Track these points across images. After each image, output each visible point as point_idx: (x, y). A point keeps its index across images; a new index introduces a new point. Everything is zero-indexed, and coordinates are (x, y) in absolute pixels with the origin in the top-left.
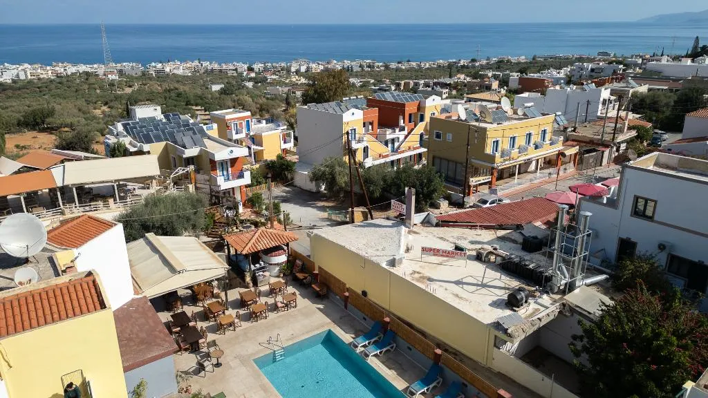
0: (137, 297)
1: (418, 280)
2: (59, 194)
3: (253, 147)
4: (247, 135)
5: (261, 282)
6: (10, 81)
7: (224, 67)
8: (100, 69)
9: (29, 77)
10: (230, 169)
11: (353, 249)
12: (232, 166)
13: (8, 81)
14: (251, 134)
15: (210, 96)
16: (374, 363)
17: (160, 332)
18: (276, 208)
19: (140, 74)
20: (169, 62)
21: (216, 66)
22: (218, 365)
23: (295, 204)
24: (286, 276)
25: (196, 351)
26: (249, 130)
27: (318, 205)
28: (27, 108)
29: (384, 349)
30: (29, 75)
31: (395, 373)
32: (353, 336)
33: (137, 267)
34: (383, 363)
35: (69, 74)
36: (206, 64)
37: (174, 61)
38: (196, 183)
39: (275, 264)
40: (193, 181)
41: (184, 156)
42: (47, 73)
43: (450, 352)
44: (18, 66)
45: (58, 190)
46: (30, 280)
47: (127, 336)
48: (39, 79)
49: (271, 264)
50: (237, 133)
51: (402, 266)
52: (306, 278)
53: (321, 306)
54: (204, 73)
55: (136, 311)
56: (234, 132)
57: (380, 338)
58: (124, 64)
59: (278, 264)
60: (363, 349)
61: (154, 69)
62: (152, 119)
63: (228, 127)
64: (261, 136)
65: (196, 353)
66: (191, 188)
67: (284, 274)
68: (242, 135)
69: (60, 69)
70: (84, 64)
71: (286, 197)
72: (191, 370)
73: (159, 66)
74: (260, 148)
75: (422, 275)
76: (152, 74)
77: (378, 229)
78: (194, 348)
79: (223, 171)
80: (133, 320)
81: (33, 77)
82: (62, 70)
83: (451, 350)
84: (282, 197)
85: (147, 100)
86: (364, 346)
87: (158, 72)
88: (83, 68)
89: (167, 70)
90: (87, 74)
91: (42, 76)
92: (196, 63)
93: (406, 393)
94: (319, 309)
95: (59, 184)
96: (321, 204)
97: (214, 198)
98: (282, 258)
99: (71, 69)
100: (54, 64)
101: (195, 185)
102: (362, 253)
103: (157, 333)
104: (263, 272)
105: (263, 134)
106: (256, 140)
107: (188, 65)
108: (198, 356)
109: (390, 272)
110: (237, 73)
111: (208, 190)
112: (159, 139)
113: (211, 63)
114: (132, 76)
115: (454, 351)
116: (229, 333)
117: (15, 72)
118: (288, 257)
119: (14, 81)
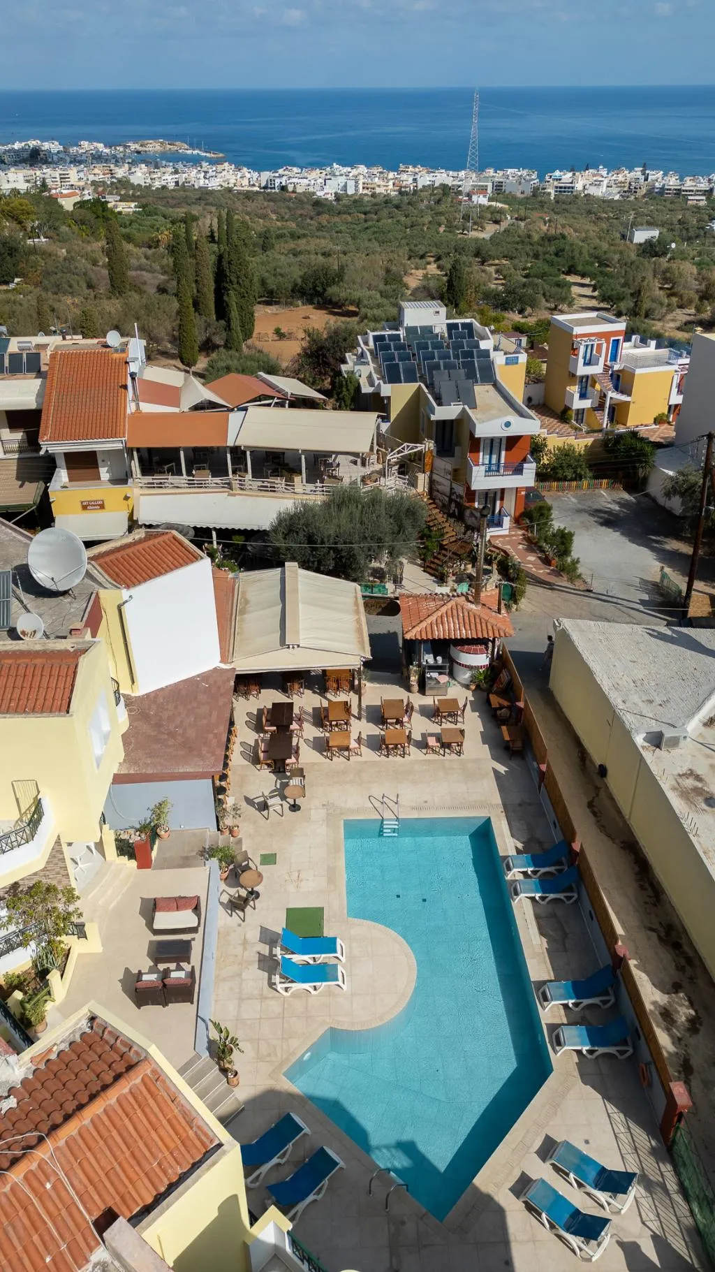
0: (223, 666)
1: (685, 794)
2: (229, 456)
3: (612, 394)
4: (606, 368)
5: (431, 688)
6: (331, 198)
7: (689, 184)
8: (465, 179)
9: (361, 191)
10: (503, 453)
11: (606, 685)
12: (507, 449)
13: (329, 197)
14: (616, 367)
15: (617, 257)
16: (523, 909)
17: (216, 736)
18: (563, 543)
19: (529, 192)
20: (587, 169)
21: (672, 181)
22: (295, 808)
23: (623, 534)
24: (481, 689)
25: (279, 772)
26: (614, 358)
27: (668, 547)
28: (321, 258)
29: (552, 896)
30: (361, 186)
31: (546, 945)
32: (520, 846)
33: (249, 615)
34: (537, 917)
35: (420, 187)
36: (656, 177)
37: (597, 168)
38: (432, 472)
39: (466, 666)
40: (428, 468)
41: (433, 418)
42: (385, 184)
43: (683, 953)
44: (349, 169)
45: (228, 451)
46: (35, 632)
47: (172, 727)
48: (374, 195)
49: (460, 664)
50: (585, 364)
51: (675, 752)
52: (501, 707)
53: (502, 769)
54: (644, 196)
55: (206, 691)
56: (581, 361)
57: (560, 871)
58: (510, 171)
59: (470, 668)
60: (520, 877)
61: (556, 183)
62: (428, 330)
63: (574, 350)
64: (633, 375)
65: (280, 775)
66: (422, 479)
67: (478, 687)
68: (597, 369)
69: (407, 179)
70: (447, 169)
71: (616, 515)
72: (256, 801)
73: (567, 177)
74: (624, 398)
75: (700, 785)
76: (549, 194)
77: (689, 653)
78: (279, 767)
79: (491, 454)
80: (195, 704)
81: (366, 192)
82: (411, 180)
83: (686, 948)
84: (610, 512)
85: (504, 257)
86: (525, 874)
87: (560, 190)
88: (442, 177)
89: (579, 186)
90: (444, 187)
91: (378, 190)
92: (637, 173)
93: (538, 989)
94: (496, 772)
95: (230, 443)
96: (673, 545)
97: (453, 505)
98: (481, 660)
99: (425, 179)
100: (402, 167)
101: (430, 478)
102: (616, 699)
103: (211, 736)
104: (440, 674)
105: (638, 371)
106: (622, 381)
107: (621, 178)
108: (279, 781)
109: (642, 759)
110: (708, 199)
111: (447, 490)
112: (411, 378)
113: (665, 175)
114: (514, 197)
115: (691, 954)
116: (339, 761)
117: (342, 180)
118: (492, 660)
119: (338, 198)
